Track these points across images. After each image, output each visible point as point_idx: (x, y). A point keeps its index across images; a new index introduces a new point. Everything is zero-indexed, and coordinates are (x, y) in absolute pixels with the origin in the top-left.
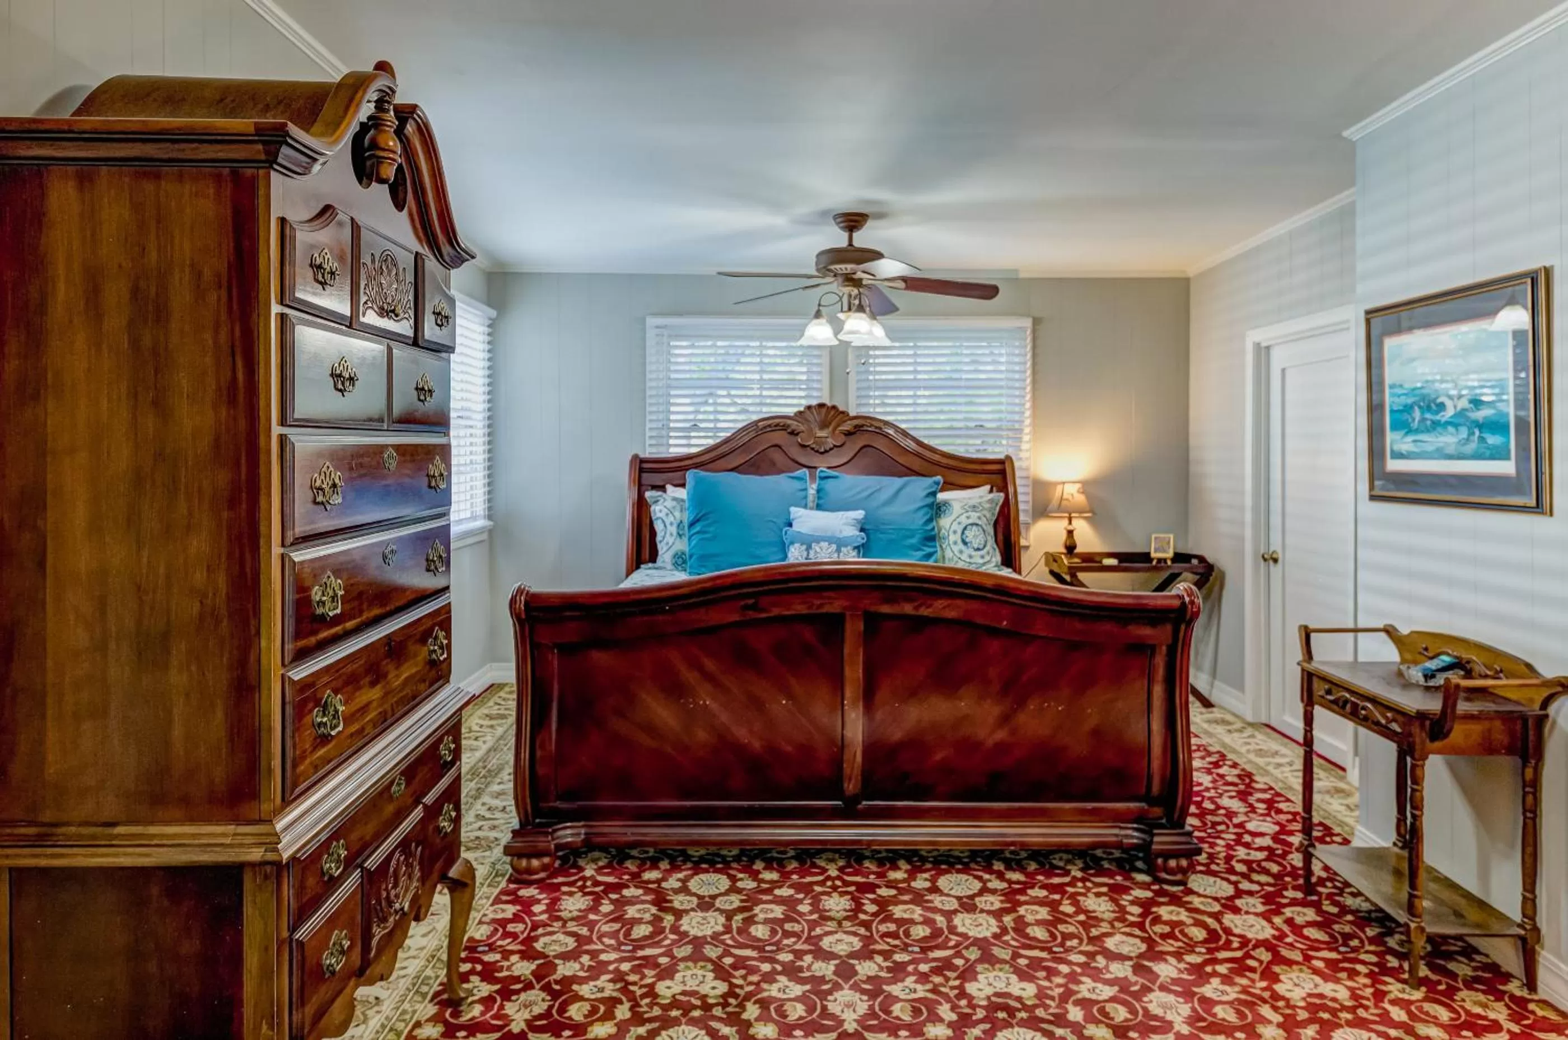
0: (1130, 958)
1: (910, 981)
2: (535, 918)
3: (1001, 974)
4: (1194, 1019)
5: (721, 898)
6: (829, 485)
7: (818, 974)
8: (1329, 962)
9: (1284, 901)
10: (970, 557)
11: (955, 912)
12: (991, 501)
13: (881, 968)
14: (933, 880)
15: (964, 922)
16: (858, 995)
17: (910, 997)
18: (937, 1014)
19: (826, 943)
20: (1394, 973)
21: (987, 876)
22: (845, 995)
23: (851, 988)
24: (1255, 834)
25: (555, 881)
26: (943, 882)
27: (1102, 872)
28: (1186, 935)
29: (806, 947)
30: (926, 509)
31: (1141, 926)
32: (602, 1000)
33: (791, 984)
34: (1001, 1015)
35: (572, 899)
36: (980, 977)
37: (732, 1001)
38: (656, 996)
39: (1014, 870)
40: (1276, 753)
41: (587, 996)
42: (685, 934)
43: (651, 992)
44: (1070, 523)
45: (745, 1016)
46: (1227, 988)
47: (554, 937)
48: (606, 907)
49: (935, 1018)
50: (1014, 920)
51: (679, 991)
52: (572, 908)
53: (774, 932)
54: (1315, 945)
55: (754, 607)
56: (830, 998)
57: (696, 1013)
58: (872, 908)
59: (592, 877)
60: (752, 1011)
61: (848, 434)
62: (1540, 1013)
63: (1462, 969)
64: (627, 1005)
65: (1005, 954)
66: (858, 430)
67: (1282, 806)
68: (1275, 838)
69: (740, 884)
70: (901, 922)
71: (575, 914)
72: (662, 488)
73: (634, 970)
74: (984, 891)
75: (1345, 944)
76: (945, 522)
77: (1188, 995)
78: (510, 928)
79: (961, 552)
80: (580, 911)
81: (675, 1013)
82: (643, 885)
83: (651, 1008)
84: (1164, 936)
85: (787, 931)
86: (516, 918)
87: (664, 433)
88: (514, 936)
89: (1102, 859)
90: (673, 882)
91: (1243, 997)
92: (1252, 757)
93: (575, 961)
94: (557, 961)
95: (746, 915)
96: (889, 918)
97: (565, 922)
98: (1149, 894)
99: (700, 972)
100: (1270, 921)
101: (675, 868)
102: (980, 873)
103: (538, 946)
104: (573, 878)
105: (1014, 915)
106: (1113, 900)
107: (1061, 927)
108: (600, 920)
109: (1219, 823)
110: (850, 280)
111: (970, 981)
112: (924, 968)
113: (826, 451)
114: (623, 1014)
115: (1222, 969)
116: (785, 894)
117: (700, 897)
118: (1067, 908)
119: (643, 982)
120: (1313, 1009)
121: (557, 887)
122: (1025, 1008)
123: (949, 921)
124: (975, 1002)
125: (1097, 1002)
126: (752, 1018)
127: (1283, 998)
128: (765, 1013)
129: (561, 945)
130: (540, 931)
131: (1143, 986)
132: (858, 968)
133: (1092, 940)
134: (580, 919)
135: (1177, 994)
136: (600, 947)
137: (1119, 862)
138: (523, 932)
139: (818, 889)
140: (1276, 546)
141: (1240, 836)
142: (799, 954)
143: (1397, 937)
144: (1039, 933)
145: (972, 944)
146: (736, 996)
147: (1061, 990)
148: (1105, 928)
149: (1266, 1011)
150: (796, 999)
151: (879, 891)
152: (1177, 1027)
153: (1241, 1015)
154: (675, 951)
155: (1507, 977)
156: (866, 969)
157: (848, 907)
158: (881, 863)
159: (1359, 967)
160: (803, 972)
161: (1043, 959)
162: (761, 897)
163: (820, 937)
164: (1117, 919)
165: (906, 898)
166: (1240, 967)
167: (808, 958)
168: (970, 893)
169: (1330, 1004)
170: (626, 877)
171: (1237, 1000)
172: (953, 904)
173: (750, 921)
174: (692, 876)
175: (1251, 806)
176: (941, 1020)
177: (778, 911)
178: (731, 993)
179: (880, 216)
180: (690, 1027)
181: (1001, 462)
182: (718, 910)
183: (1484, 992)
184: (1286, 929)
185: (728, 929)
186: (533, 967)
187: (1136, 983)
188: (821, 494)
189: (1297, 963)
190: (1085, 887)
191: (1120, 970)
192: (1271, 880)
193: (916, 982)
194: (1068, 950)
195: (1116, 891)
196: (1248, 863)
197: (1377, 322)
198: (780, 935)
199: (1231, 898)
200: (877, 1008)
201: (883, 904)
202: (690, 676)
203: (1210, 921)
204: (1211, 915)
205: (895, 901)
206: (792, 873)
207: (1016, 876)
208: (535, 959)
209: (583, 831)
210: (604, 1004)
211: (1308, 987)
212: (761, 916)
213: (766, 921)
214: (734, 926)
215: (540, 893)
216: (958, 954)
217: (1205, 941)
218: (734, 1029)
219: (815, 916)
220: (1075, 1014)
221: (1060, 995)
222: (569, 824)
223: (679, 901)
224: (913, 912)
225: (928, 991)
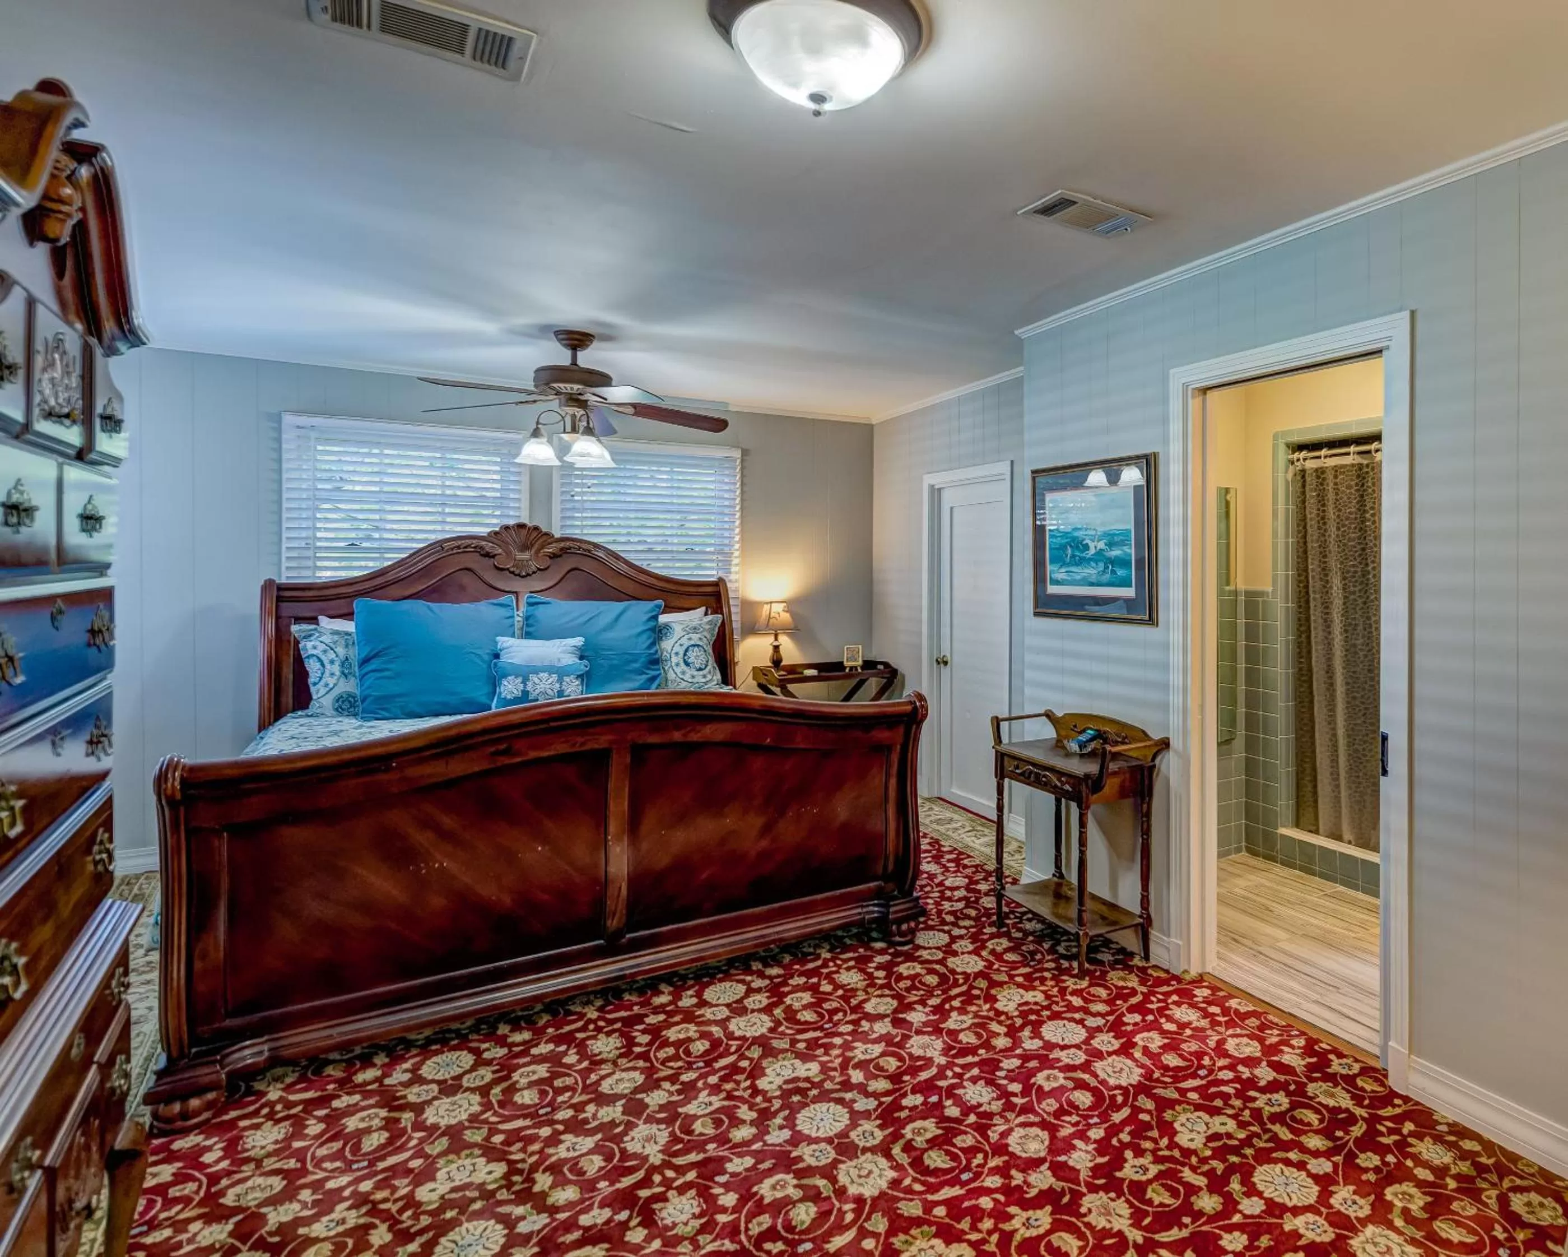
0: (886, 1016)
1: (703, 1096)
2: (209, 1170)
3: (786, 1063)
4: (946, 1051)
5: (467, 1077)
6: (540, 611)
7: (606, 1120)
8: (1027, 977)
9: (985, 937)
10: (693, 677)
11: (728, 1019)
12: (710, 622)
13: (671, 1094)
14: (699, 995)
15: (739, 1026)
16: (655, 1126)
17: (707, 1111)
18: (737, 1118)
19: (605, 1087)
20: (1068, 971)
21: (749, 978)
22: (642, 1129)
23: (645, 1123)
24: (952, 889)
25: (226, 1118)
26: (709, 994)
27: (846, 949)
28: (924, 984)
29: (584, 1098)
30: (648, 633)
31: (888, 986)
32: (348, 1233)
33: (580, 1139)
34: (796, 1098)
35: (259, 1133)
36: (767, 1071)
37: (517, 1178)
38: (419, 1204)
39: (772, 966)
40: (951, 820)
41: (322, 1236)
42: (435, 1127)
43: (410, 1202)
44: (776, 639)
45: (537, 1189)
46: (964, 1017)
47: (250, 1183)
48: (314, 1128)
49: (736, 1122)
50: (784, 1011)
51: (447, 1190)
52: (264, 1143)
53: (543, 1093)
54: (1013, 966)
55: (506, 753)
56: (626, 1139)
57: (477, 1206)
58: (645, 1039)
59: (281, 1100)
60: (543, 1181)
61: (554, 556)
62: (1155, 974)
63: (1106, 957)
64: (383, 1228)
65: (783, 1044)
66: (564, 551)
67: (966, 862)
68: (967, 888)
69: (486, 1055)
70: (678, 1044)
71: (271, 1148)
72: (314, 620)
73: (378, 1187)
74: (750, 991)
75: (1033, 960)
76: (667, 645)
77: (937, 1031)
78: (174, 1192)
79: (683, 673)
80: (276, 1142)
81: (449, 1214)
82: (360, 1088)
83: (418, 1219)
84: (908, 990)
85: (559, 1088)
86: (180, 1178)
87: (309, 553)
88: (186, 1201)
89: (844, 937)
90: (399, 1075)
91: (976, 1021)
92: (934, 826)
93: (291, 1202)
94: (263, 1210)
95: (505, 1085)
96: (665, 1043)
97: (259, 1162)
98: (888, 958)
99: (468, 1162)
100: (980, 956)
101: (395, 1059)
102: (742, 977)
103: (229, 1200)
104: (252, 1108)
105: (782, 1007)
106: (862, 971)
107: (826, 1006)
108: (311, 1145)
109: (925, 886)
110: (576, 400)
111: (759, 1078)
112: (713, 1080)
113: (528, 575)
114: (381, 1238)
115: (956, 1003)
116: (544, 1051)
117: (439, 1082)
118: (826, 987)
119: (397, 1195)
120: (1023, 1015)
121: (233, 1123)
122: (814, 1085)
123: (725, 1029)
124: (769, 1095)
125: (872, 1060)
126: (546, 1188)
127: (1003, 1013)
128: (560, 1178)
129: (262, 1190)
130: (224, 1182)
131: (903, 1035)
132: (647, 1100)
133: (854, 1010)
134: (283, 1150)
135: (929, 1033)
136: (321, 1175)
137: (857, 936)
138: (197, 1192)
139: (580, 1035)
140: (946, 651)
141: (942, 892)
142: (579, 1108)
143: (1063, 944)
144: (808, 1016)
145: (752, 1044)
146: (520, 1172)
147: (840, 1060)
148: (861, 996)
149: (994, 1027)
150: (590, 1152)
151: (648, 1020)
152: (937, 1061)
153: (979, 1036)
154: (428, 1149)
155: (1131, 955)
156: (655, 1099)
157: (619, 1045)
158: (641, 991)
159: (1047, 974)
160: (589, 1123)
161: (818, 1039)
162: (515, 1061)
163: (598, 1083)
164: (868, 986)
165: (677, 1018)
166: (969, 999)
167: (591, 1108)
168: (738, 997)
169: (1035, 1007)
170: (331, 1087)
171: (973, 1024)
172: (723, 1013)
173: (512, 1090)
174: (422, 1062)
175: (944, 866)
176: (743, 1122)
177: (542, 1071)
178: (513, 1169)
179: (607, 338)
180: (475, 1223)
181: (716, 584)
182: (468, 1089)
183: (1122, 970)
184: (991, 958)
185: (487, 1106)
186: (230, 1227)
187: (897, 1035)
188: (531, 621)
189: (1006, 983)
190: (836, 965)
191: (882, 1028)
192: (972, 923)
193: (709, 1095)
194: (836, 1025)
195: (862, 963)
196: (952, 913)
197: (1041, 480)
198: (551, 1094)
199: (949, 945)
200: (678, 1133)
201: (655, 1032)
202: (422, 838)
203: (937, 967)
204: (938, 962)
205: (668, 1025)
206: (546, 1026)
207: (774, 971)
208: (227, 1218)
209: (266, 1047)
210: (350, 1237)
211: (1017, 999)
212: (524, 1081)
213: (531, 1085)
214: (494, 1101)
215: (206, 1139)
216: (742, 1057)
217: (939, 985)
218: (528, 1206)
219: (585, 1064)
220: (857, 1076)
221: (840, 1065)
222: (248, 1043)
223: (413, 1095)
224: (688, 1029)
225: (724, 1099)
